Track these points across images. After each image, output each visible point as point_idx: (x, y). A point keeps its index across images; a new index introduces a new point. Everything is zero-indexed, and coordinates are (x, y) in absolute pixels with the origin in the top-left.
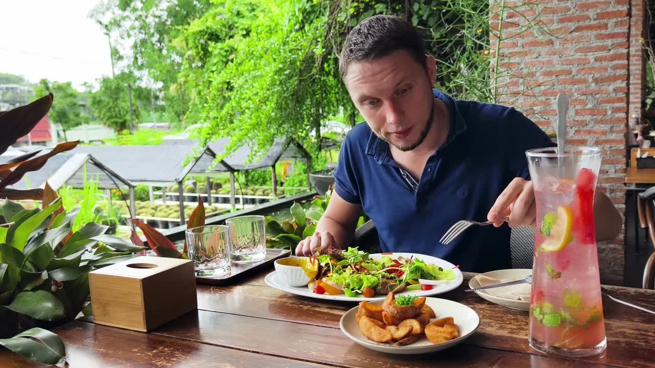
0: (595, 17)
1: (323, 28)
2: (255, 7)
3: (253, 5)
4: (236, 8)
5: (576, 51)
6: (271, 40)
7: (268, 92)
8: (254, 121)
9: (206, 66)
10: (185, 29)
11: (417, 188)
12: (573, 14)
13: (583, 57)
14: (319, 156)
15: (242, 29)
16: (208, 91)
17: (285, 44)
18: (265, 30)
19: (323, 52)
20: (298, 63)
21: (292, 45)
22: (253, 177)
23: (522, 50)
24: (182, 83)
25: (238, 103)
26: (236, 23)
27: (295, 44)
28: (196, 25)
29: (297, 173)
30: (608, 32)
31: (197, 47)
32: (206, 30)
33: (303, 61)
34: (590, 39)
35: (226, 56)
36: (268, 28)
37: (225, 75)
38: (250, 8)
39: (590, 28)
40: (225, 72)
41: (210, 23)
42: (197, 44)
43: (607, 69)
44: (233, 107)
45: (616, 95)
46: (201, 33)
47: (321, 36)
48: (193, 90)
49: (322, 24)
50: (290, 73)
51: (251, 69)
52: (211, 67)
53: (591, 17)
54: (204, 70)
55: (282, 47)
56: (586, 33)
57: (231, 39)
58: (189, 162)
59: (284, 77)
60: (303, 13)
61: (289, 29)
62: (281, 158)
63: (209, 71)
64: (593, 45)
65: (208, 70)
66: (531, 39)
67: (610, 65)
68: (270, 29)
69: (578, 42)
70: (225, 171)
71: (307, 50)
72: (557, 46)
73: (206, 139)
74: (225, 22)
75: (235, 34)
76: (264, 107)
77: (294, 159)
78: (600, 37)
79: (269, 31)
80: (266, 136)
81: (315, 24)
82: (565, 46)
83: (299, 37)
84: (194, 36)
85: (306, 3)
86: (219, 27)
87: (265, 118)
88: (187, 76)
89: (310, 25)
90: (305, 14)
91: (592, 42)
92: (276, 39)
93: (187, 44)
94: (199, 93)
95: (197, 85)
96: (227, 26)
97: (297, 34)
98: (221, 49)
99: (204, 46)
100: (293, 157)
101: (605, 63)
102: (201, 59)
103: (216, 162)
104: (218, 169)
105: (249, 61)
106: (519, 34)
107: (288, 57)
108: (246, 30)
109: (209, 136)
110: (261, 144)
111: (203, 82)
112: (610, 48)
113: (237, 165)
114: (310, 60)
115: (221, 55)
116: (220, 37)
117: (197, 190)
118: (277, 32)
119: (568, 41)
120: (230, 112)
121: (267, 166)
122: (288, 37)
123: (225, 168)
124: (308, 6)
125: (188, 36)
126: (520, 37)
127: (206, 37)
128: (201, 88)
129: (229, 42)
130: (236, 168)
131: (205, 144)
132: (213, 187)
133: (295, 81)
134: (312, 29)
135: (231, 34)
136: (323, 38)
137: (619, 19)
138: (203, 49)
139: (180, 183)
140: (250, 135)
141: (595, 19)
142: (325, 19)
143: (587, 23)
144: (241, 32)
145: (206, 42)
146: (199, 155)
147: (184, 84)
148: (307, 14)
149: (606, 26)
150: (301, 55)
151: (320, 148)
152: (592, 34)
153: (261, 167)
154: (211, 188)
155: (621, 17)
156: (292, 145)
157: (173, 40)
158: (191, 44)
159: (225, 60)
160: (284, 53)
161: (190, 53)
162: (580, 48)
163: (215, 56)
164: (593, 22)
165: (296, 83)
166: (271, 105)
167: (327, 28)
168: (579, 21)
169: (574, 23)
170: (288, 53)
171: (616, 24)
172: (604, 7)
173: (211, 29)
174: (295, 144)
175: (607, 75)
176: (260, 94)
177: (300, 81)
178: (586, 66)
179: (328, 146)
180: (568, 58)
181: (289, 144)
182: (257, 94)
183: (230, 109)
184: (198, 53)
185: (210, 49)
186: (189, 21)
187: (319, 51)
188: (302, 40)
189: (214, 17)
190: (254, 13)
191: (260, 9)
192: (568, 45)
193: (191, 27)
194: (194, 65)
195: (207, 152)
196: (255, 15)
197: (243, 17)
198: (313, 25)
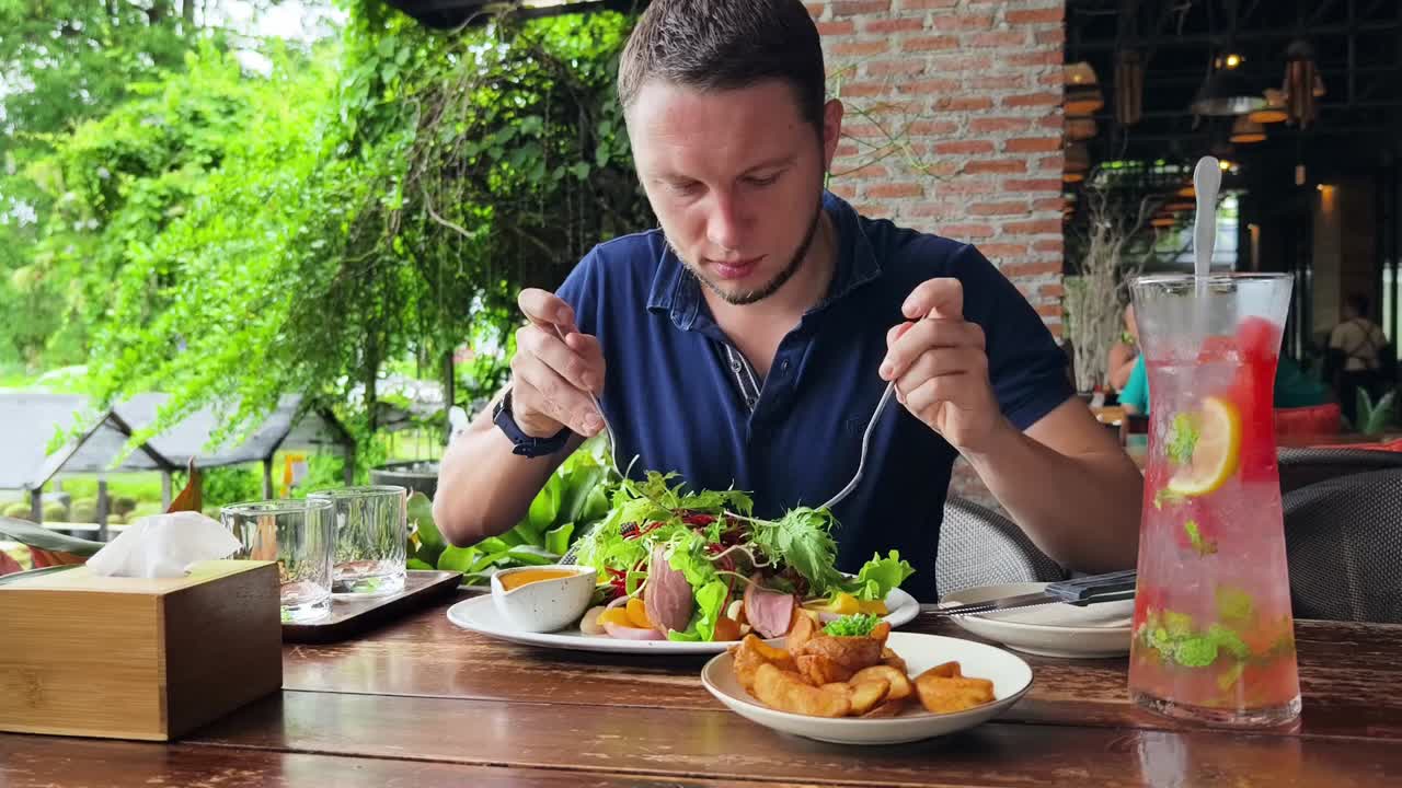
0: (1004, 145)
1: (404, 154)
2: (235, 107)
3: (232, 102)
4: (192, 103)
5: (968, 211)
6: (282, 174)
7: (271, 287)
8: (232, 351)
9: (109, 229)
10: (60, 142)
11: (757, 401)
12: (961, 138)
13: (982, 224)
14: (372, 442)
15: (202, 152)
16: (113, 285)
17: (313, 182)
18: (266, 152)
19: (405, 205)
20: (345, 227)
21: (332, 187)
22: (212, 488)
23: (864, 203)
24: (46, 265)
25: (194, 311)
26: (187, 136)
27: (337, 184)
28: (89, 135)
29: (318, 479)
30: (1026, 177)
31: (89, 185)
32: (114, 147)
33: (356, 223)
34: (994, 188)
35: (161, 209)
36: (272, 149)
37: (164, 246)
38: (223, 108)
39: (993, 167)
40: (165, 240)
41: (124, 133)
42: (91, 179)
43: (1025, 250)
44: (180, 318)
45: (1043, 300)
46: (102, 154)
47: (398, 172)
48: (74, 282)
49: (403, 146)
50: (325, 247)
51: (230, 235)
52: (122, 232)
53: (996, 145)
54: (104, 238)
55: (307, 190)
56: (985, 176)
57: (176, 172)
58: (62, 442)
59: (312, 254)
60: (358, 121)
61: (325, 151)
62: (284, 444)
63: (117, 240)
64: (1001, 201)
65: (113, 237)
66: (880, 181)
67: (1032, 243)
68: (277, 151)
69: (971, 193)
70: (151, 469)
71: (366, 200)
72: (932, 198)
73: (110, 391)
74: (160, 134)
75: (186, 161)
76: (259, 322)
77: (315, 446)
78: (1011, 186)
79: (275, 156)
80: (261, 386)
81: (384, 146)
82: (948, 199)
83: (349, 170)
84: (83, 159)
85: (364, 100)
86: (146, 142)
87: (262, 346)
88: (58, 249)
89: (373, 145)
90: (363, 122)
91: (996, 195)
92: (293, 172)
93: (65, 176)
94: (89, 289)
95: (83, 272)
96: (166, 142)
97: (343, 165)
98: (149, 192)
99: (107, 183)
100: (312, 442)
101: (1022, 238)
102: (97, 213)
103: (130, 447)
104: (131, 463)
105: (224, 218)
106: (857, 170)
107: (320, 211)
108: (212, 153)
109: (117, 384)
110: (249, 404)
111: (101, 265)
112: (1031, 208)
113: (177, 457)
114: (372, 221)
115: (150, 207)
116: (149, 166)
117: (73, 515)
118: (293, 157)
119: (953, 190)
120: (174, 330)
121: (252, 460)
122: (319, 169)
123: (151, 462)
124: (370, 106)
125: (69, 157)
126: (859, 176)
127: (113, 163)
128: (92, 278)
129: (168, 178)
130: (177, 463)
131: (106, 402)
132: (113, 508)
133: (335, 264)
134: (379, 156)
135: (175, 161)
136: (404, 176)
137: (1047, 154)
138: (103, 190)
139: (37, 493)
140: (219, 385)
141: (1002, 151)
142: (409, 135)
143: (988, 157)
144: (199, 159)
145: (113, 176)
146: (87, 430)
147: (51, 268)
148: (367, 124)
149: (1022, 166)
150: (352, 210)
151: (373, 426)
152: (997, 178)
153: (236, 463)
154: (108, 511)
155: (1050, 150)
156: (312, 414)
157: (29, 164)
158: (73, 178)
159: (157, 217)
160: (312, 203)
161: (71, 196)
162: (974, 205)
163: (134, 206)
164: (999, 157)
165: (339, 268)
166: (275, 318)
167: (415, 156)
168: (972, 153)
169: (963, 157)
170: (321, 202)
171: (1043, 163)
172: (1019, 127)
173: (126, 146)
174: (319, 412)
175: (1025, 260)
176: (251, 290)
177: (348, 266)
178: (988, 241)
179: (390, 423)
180: (952, 224)
181: (306, 410)
182: (241, 291)
183: (175, 322)
184: (91, 199)
185: (122, 191)
186: (72, 123)
187: (394, 201)
188: (355, 177)
189: (135, 121)
190: (232, 119)
191: (246, 112)
192: (952, 198)
193: (76, 137)
194: (78, 226)
195: (108, 421)
196: (234, 124)
197: (206, 126)
198: (381, 148)
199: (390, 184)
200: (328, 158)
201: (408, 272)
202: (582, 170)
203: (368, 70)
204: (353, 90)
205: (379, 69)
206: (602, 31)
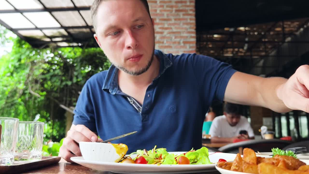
1: (25, 76)
11: (141, 110)
19: (24, 88)
20: (7, 93)
27: (6, 82)
33: (10, 92)
49: (25, 74)
60: (14, 68)
71: (13, 86)
83: (10, 80)
85: (16, 63)
97: (8, 78)
122: (2, 79)
136: (24, 81)
148: (16, 69)
150: (9, 89)
165: (4, 103)
167: (28, 76)
198: (19, 74)
199: (20, 83)
200: (4, 76)
201: (21, 108)
202: (69, 83)
203: (18, 56)
204: (13, 60)
205: (21, 56)
206: (77, 52)
